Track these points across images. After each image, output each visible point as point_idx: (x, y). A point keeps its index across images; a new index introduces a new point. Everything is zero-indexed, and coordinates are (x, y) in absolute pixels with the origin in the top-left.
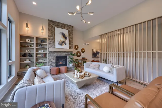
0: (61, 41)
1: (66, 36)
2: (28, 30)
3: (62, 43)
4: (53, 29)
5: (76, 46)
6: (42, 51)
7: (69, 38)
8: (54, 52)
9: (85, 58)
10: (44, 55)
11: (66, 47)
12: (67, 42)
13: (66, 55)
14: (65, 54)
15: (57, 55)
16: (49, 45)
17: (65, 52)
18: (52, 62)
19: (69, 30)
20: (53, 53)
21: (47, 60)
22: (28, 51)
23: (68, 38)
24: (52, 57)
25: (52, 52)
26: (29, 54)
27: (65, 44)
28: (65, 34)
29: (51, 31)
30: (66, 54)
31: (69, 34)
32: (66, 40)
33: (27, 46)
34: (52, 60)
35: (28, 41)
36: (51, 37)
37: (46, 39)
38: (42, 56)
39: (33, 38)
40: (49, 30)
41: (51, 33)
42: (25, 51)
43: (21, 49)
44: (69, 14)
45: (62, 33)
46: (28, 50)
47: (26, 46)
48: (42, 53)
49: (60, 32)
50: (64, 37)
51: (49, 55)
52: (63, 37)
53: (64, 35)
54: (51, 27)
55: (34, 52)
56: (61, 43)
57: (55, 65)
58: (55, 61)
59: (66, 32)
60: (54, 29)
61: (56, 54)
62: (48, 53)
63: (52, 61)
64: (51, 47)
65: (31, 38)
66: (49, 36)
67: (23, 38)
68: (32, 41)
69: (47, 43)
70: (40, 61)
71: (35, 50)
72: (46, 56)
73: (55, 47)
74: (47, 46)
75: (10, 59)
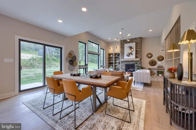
0: (128, 53)
1: (133, 48)
2: (111, 50)
3: (129, 55)
7: (136, 49)
10: (118, 63)
11: (133, 57)
12: (134, 53)
17: (132, 61)
19: (136, 42)
20: (123, 62)
21: (120, 67)
23: (135, 49)
24: (123, 65)
27: (132, 55)
29: (122, 48)
31: (136, 45)
32: (133, 51)
35: (111, 56)
37: (120, 53)
39: (113, 54)
43: (109, 61)
49: (128, 46)
51: (121, 64)
53: (131, 48)
54: (122, 45)
55: (114, 62)
57: (125, 70)
58: (124, 68)
59: (133, 45)
60: (124, 45)
61: (125, 63)
62: (120, 62)
66: (121, 51)
67: (110, 55)
68: (113, 56)
69: (120, 56)
70: (117, 67)
71: (114, 61)
72: (119, 64)
73: (124, 58)
74: (120, 58)
75: (103, 65)
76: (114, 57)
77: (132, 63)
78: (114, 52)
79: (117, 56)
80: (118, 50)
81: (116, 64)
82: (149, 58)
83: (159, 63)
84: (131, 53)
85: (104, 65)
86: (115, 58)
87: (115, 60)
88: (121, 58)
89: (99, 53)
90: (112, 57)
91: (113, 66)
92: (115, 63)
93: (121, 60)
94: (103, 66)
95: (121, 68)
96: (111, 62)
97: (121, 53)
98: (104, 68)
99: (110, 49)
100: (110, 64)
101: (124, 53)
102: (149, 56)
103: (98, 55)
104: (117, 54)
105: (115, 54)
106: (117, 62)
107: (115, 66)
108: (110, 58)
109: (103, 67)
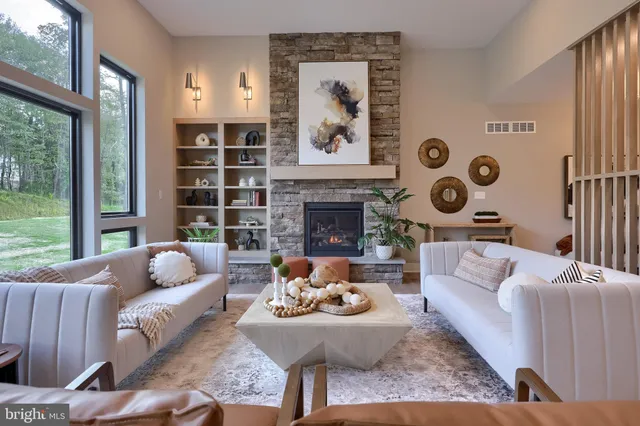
0: (325, 124)
1: (354, 97)
3: (332, 138)
4: (290, 74)
5: (432, 144)
6: (252, 182)
7: (371, 106)
8: (298, 182)
9: (498, 221)
10: (255, 197)
11: (353, 156)
12: (361, 126)
13: (356, 200)
14: (349, 191)
15: (308, 201)
16: (272, 151)
17: (350, 183)
18: (289, 231)
19: (371, 62)
20: (289, 189)
21: (268, 222)
22: (205, 183)
23: (363, 105)
24: (289, 210)
25: (285, 187)
26: (207, 192)
27: (350, 141)
28: (350, 87)
29: (280, 85)
30: (355, 192)
31: (371, 81)
32: (355, 117)
33: (200, 165)
34: (286, 221)
35: (202, 141)
36: (283, 115)
37: (263, 126)
38: (251, 204)
39: (214, 127)
40: (275, 80)
41: (282, 94)
42: (194, 184)
43: (183, 176)
45: (332, 85)
46: (205, 180)
47: (197, 162)
48: (250, 191)
49: (324, 79)
50: (342, 102)
51: (273, 200)
52: (335, 103)
53: (343, 96)
54: (283, 67)
55: (221, 187)
56: (324, 139)
57: (300, 246)
58: (299, 229)
59: (355, 75)
60: (296, 72)
61: (305, 195)
62: (269, 188)
63: (285, 228)
64: (283, 160)
65: (209, 128)
66: (272, 111)
67: (186, 130)
68: (214, 140)
69: (268, 146)
70: (244, 224)
71: (221, 177)
72: (262, 202)
73: (295, 162)
74: (267, 157)
75: (133, 211)
76: (221, 147)
77: (345, 196)
78: (221, 118)
79: (245, 140)
80: (251, 101)
81: (237, 204)
82: (435, 164)
83: (478, 196)
84: (342, 130)
85: (142, 211)
86: (230, 155)
87: (231, 177)
88: (278, 162)
90: (203, 154)
91: (211, 220)
92: (231, 196)
93: (274, 172)
94: (130, 221)
95: (278, 228)
96: (199, 185)
97: (275, 124)
98: (143, 246)
99: (189, 85)
100: (191, 202)
101: (293, 123)
102: (434, 154)
103: (76, 115)
104: (243, 135)
105: (231, 129)
106: (242, 184)
107: (232, 217)
108: (185, 157)
109: (134, 231)
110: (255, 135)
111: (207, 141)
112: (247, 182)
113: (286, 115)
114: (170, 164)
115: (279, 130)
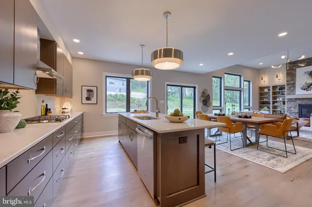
0: (306, 83)
2: (265, 81)
3: (309, 87)
4: (293, 72)
6: (281, 99)
8: (296, 99)
15: (300, 104)
20: (293, 101)
21: (286, 109)
24: (293, 106)
25: (291, 100)
26: (267, 102)
29: (290, 75)
34: (291, 109)
35: (266, 90)
36: (290, 82)
37: (285, 85)
38: (281, 104)
39: (270, 87)
40: (288, 74)
41: (291, 77)
43: (261, 98)
44: (273, 67)
45: (309, 72)
46: (267, 99)
48: (280, 101)
49: (306, 71)
51: (287, 103)
52: (310, 77)
54: (291, 70)
55: (271, 101)
56: (306, 87)
58: (297, 111)
60: (295, 71)
61: (299, 102)
62: (286, 100)
63: (292, 111)
64: (291, 93)
65: (268, 87)
66: (287, 82)
67: (261, 89)
68: (269, 90)
69: (286, 90)
70: (279, 109)
71: (271, 98)
72: (284, 103)
73: (294, 94)
74: (286, 93)
75: (249, 105)
76: (271, 91)
78: (271, 85)
79: (278, 90)
80: (281, 79)
81: (276, 104)
85: (251, 105)
86: (274, 93)
87: (274, 98)
88: (289, 94)
89: (242, 87)
90: (266, 93)
91: (269, 108)
92: (274, 103)
93: (287, 97)
94: (249, 107)
95: (289, 110)
96: (265, 100)
97: (288, 85)
98: (251, 111)
99: (262, 79)
100: (263, 104)
101: (294, 84)
103: (240, 91)
104: (279, 88)
105: (274, 87)
106: (278, 100)
107: (274, 107)
108: (262, 94)
109: (249, 109)
110: (282, 88)
111: (267, 90)
112: (279, 99)
113: (292, 82)
114: (258, 96)
115: (289, 86)
